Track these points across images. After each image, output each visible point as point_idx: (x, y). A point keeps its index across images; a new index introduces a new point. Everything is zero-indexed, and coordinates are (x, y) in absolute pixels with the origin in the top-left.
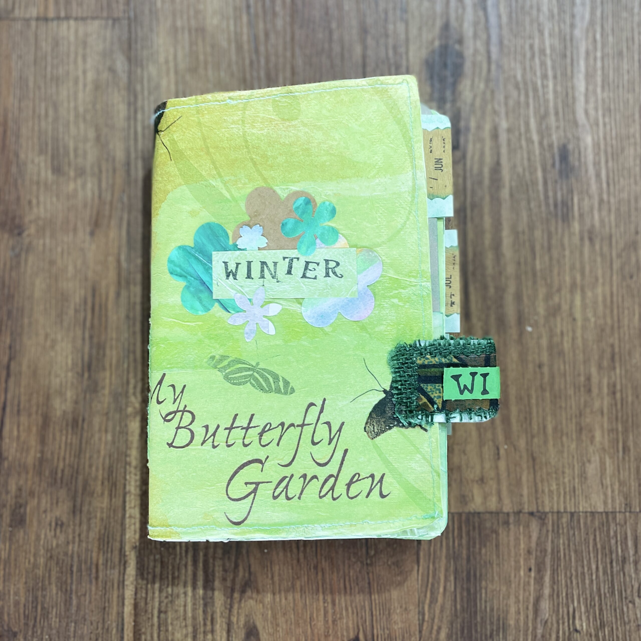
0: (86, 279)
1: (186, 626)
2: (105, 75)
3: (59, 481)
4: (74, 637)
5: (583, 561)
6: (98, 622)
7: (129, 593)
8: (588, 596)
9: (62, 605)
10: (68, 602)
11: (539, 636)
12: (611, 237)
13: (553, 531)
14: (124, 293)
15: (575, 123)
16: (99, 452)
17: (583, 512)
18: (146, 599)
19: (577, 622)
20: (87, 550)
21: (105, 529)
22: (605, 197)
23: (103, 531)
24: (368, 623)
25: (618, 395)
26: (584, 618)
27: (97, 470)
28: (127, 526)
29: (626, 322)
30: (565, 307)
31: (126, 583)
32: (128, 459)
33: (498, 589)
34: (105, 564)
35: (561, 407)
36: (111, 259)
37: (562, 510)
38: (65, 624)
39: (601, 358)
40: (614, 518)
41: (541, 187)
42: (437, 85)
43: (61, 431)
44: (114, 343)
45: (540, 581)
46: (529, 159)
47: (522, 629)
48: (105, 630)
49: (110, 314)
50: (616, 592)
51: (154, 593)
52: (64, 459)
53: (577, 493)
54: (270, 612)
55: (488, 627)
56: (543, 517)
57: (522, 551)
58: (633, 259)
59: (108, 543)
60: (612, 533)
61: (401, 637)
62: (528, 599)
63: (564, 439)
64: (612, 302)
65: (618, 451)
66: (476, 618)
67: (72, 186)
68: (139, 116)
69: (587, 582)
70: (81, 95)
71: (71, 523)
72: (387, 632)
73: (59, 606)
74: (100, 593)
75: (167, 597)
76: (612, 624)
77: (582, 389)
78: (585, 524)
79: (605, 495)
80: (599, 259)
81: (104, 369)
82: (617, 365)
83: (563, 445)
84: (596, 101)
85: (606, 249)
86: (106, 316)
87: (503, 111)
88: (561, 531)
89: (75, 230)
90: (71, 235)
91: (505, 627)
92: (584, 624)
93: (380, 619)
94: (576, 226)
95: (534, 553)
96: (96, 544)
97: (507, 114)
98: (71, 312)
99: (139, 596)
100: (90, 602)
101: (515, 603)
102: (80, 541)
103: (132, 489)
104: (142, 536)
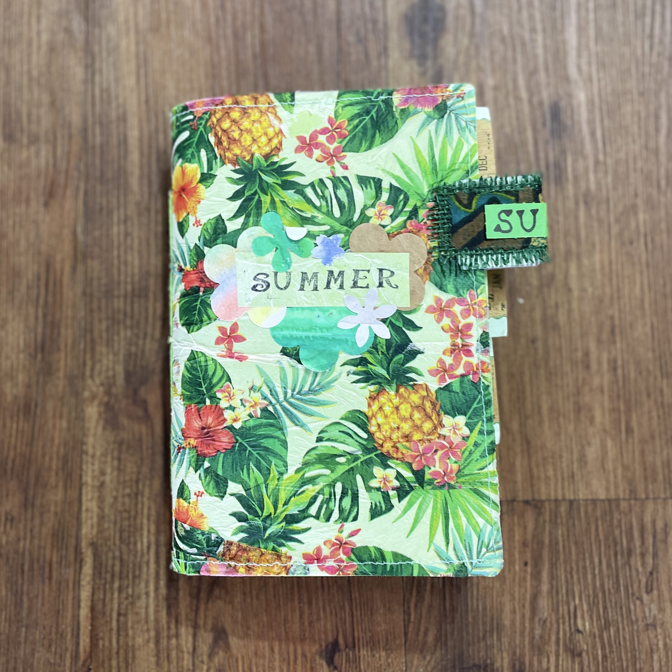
0: (39, 253)
1: (148, 630)
2: (61, 36)
3: (9, 472)
4: (25, 643)
5: (584, 555)
6: (51, 627)
7: (85, 594)
8: (591, 592)
9: (12, 608)
10: (18, 604)
11: (537, 637)
12: (608, 200)
13: (551, 520)
14: (80, 268)
15: (567, 79)
16: (53, 439)
17: (583, 500)
18: (104, 600)
19: (579, 622)
20: (39, 547)
21: (59, 523)
22: (601, 157)
23: (56, 527)
24: (347, 625)
25: (620, 371)
26: (587, 617)
27: (51, 459)
28: (84, 520)
29: (626, 291)
30: (560, 277)
31: (83, 583)
32: (85, 448)
33: (491, 585)
34: (59, 563)
35: (557, 385)
36: (67, 232)
37: (560, 497)
38: (14, 629)
39: (600, 330)
40: (618, 506)
41: (531, 148)
42: (417, 40)
43: (12, 418)
44: (69, 321)
45: (537, 576)
46: (518, 118)
47: (518, 630)
48: (59, 636)
49: (65, 290)
50: (622, 588)
51: (112, 594)
52: (15, 448)
53: (576, 478)
54: (240, 614)
55: (481, 628)
56: (539, 505)
57: (517, 544)
58: (633, 225)
59: (63, 539)
60: (615, 522)
61: (384, 640)
62: (524, 595)
63: (561, 420)
64: (611, 270)
65: (620, 432)
66: (467, 619)
67: (25, 154)
68: (97, 78)
69: (589, 577)
70: (34, 58)
71: (22, 518)
72: (369, 634)
73: (8, 608)
74: (54, 594)
75: (127, 598)
76: (618, 623)
77: (580, 366)
78: (586, 512)
79: (608, 481)
80: (595, 225)
81: (59, 349)
82: (618, 339)
83: (559, 426)
84: (589, 56)
85: (603, 214)
86: (61, 292)
87: (488, 67)
88: (559, 521)
89: (28, 201)
90: (23, 206)
91: (499, 628)
92: (587, 624)
93: (362, 620)
94: (570, 189)
95: (530, 545)
96: (49, 541)
97: (493, 71)
98: (23, 289)
99: (96, 597)
100: (43, 605)
101: (510, 601)
102: (32, 538)
103: (89, 480)
104: (100, 531)
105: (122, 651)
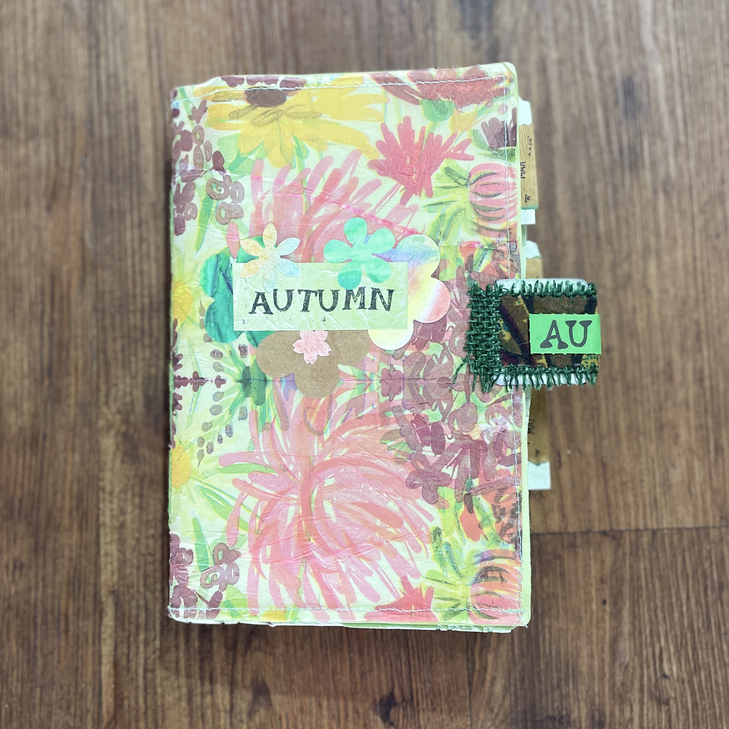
0: (43, 264)
1: (179, 687)
2: (60, 14)
3: (16, 513)
4: (41, 705)
5: (670, 590)
6: (70, 686)
7: (107, 648)
8: (678, 633)
9: (25, 665)
10: (31, 662)
11: (618, 684)
12: (691, 188)
13: (631, 553)
14: (90, 280)
15: (641, 50)
16: (65, 475)
17: (668, 529)
18: (128, 655)
19: (666, 666)
20: (53, 597)
21: (75, 570)
22: (682, 139)
23: (72, 574)
24: (404, 676)
25: (707, 383)
26: (674, 660)
27: (63, 498)
28: (103, 566)
29: (713, 292)
30: (637, 277)
31: (103, 636)
32: (101, 484)
33: (565, 628)
34: (77, 614)
35: (635, 400)
36: (73, 239)
37: (641, 527)
38: (28, 690)
39: (684, 336)
40: (707, 535)
41: (602, 130)
42: (469, 9)
43: (17, 452)
44: (79, 341)
45: (616, 615)
46: (586, 97)
47: (596, 676)
48: (78, 696)
49: (73, 305)
50: (713, 627)
51: (138, 648)
52: (22, 486)
53: (659, 505)
54: (282, 667)
55: (555, 675)
56: (618, 536)
57: (593, 580)
58: (720, 215)
59: (79, 587)
60: (705, 553)
61: (446, 692)
62: (603, 638)
63: (641, 439)
64: (695, 268)
65: (709, 451)
66: (539, 666)
67: (22, 151)
68: (103, 62)
69: (676, 615)
70: (30, 40)
71: (33, 564)
72: (428, 685)
73: (20, 667)
74: (71, 650)
75: (154, 652)
76: (709, 666)
77: (661, 377)
78: (671, 542)
79: (695, 506)
80: (677, 216)
81: (68, 373)
82: (704, 346)
83: (639, 447)
84: (667, 22)
85: (685, 203)
86: (69, 308)
87: (551, 38)
88: (641, 553)
89: (28, 204)
90: (23, 211)
91: (576, 674)
92: (674, 668)
93: (420, 670)
94: (647, 176)
95: (608, 581)
96: (65, 589)
97: (557, 42)
98: (26, 305)
99: (119, 651)
100: (59, 661)
101: (587, 644)
102: (45, 587)
103: (108, 520)
104: (122, 578)
105: (150, 712)
